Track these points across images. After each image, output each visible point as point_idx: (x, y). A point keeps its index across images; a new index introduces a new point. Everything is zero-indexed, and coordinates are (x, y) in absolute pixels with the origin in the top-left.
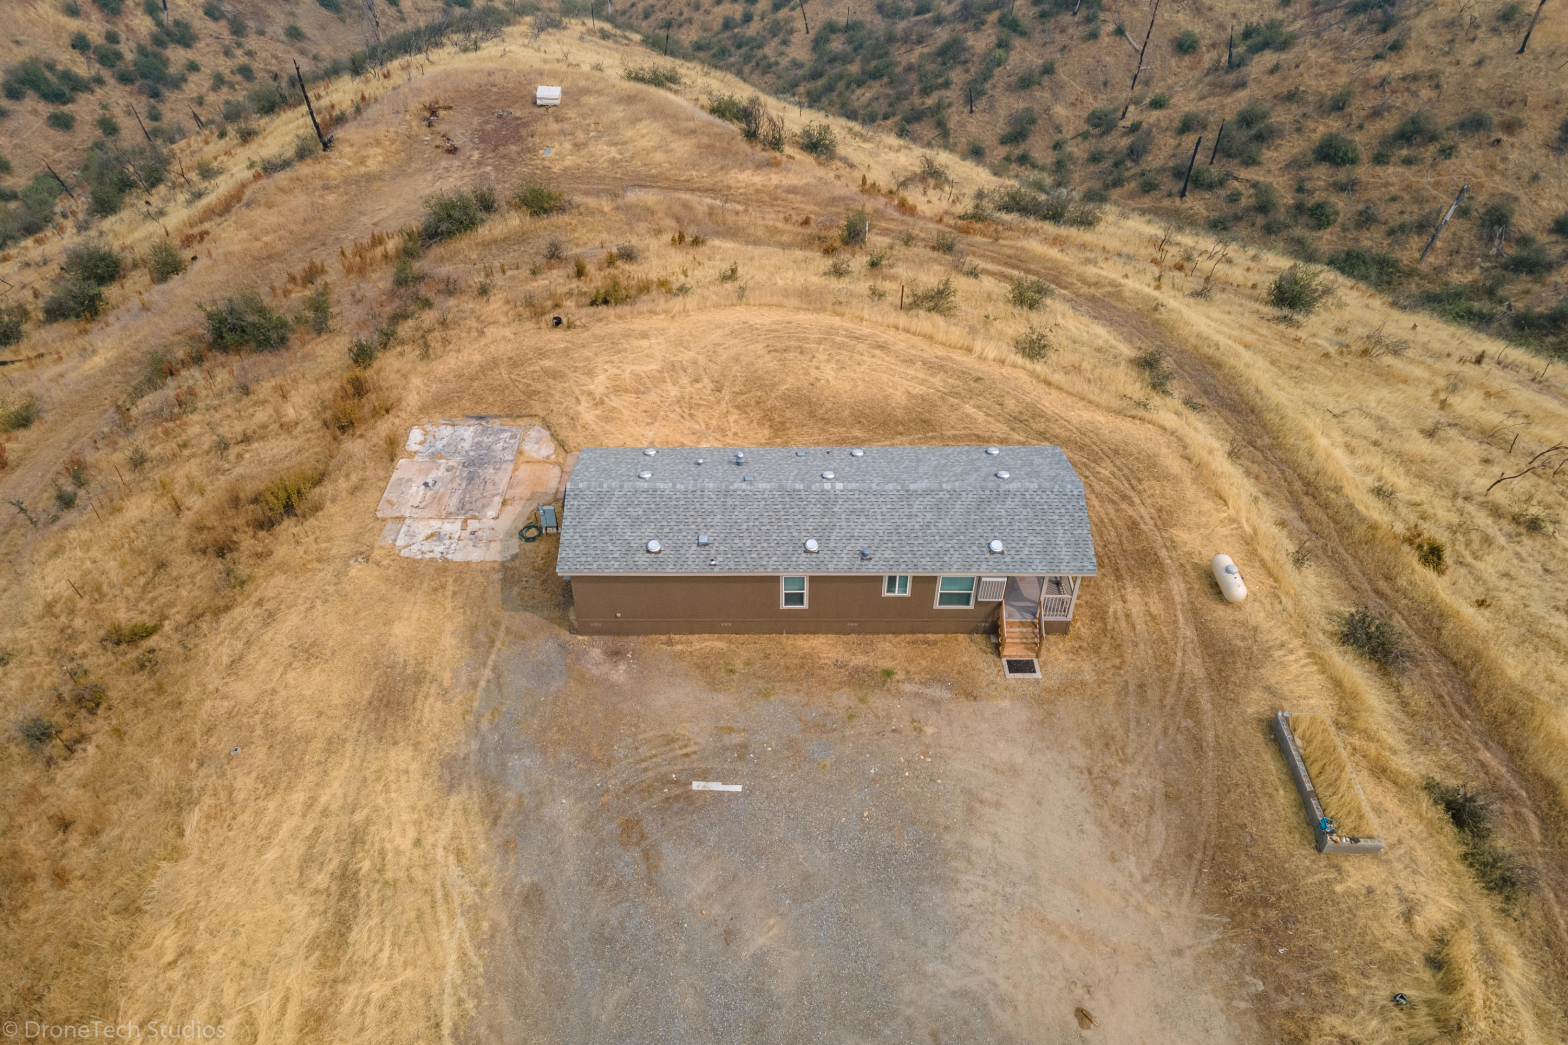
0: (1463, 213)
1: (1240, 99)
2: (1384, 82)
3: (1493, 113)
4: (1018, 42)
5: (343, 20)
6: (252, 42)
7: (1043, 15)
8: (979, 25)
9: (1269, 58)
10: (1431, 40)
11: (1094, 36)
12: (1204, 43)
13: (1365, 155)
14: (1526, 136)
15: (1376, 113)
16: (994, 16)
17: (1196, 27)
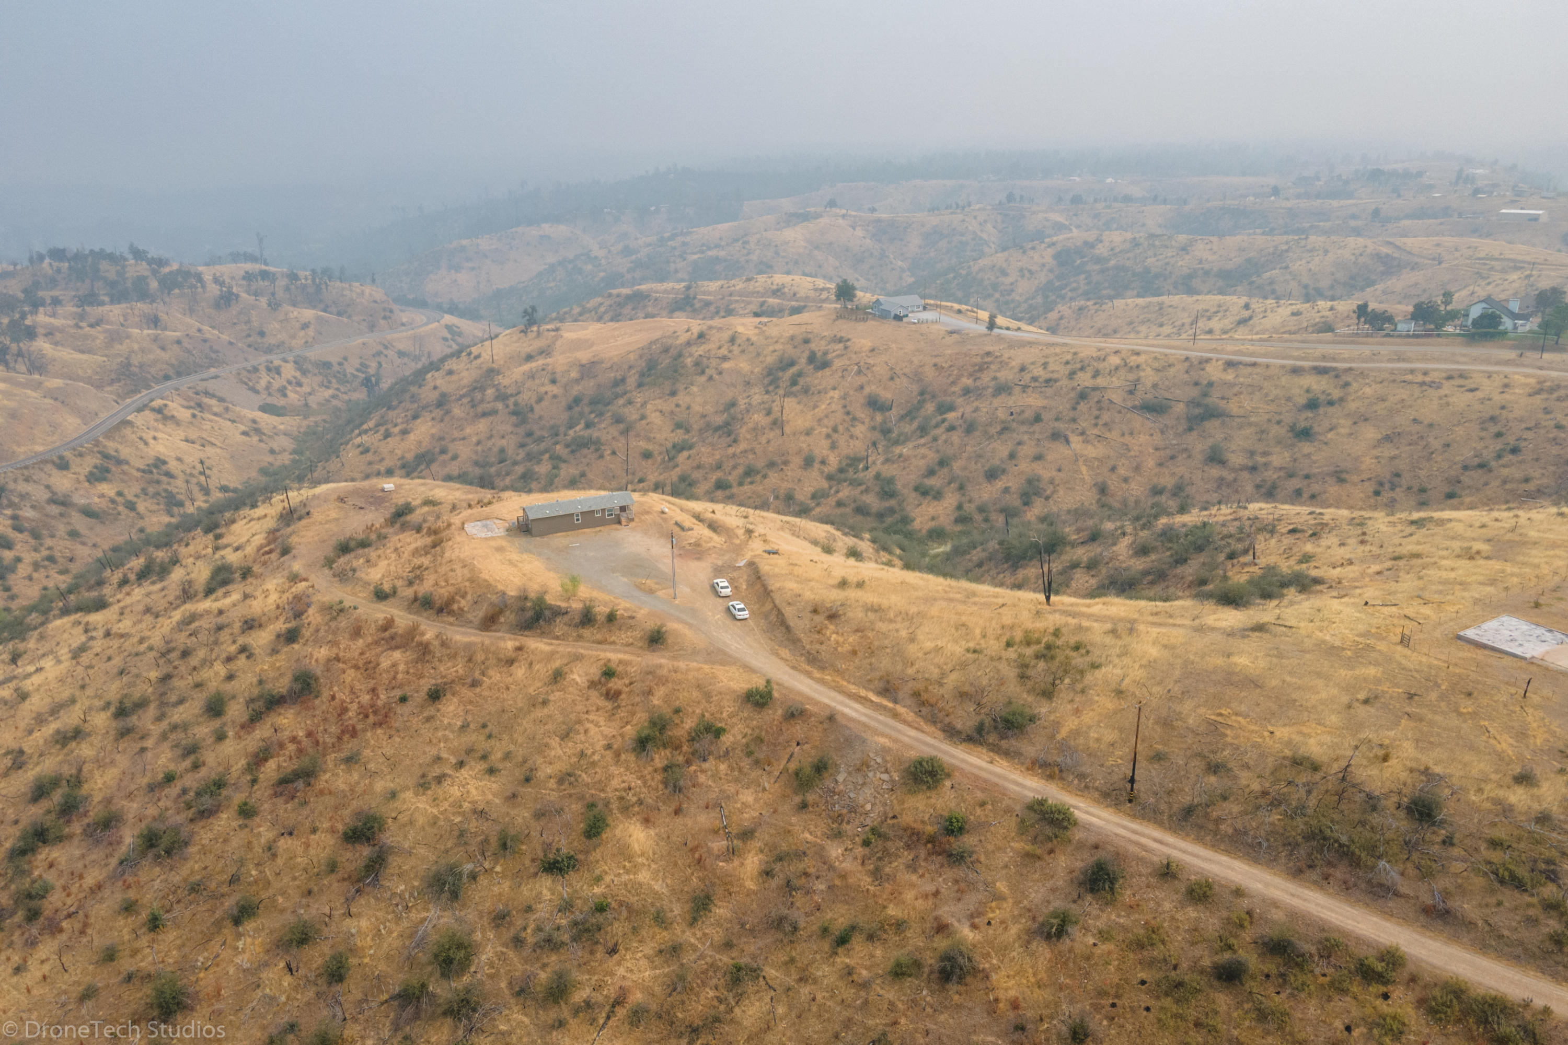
0: (777, 498)
1: (677, 471)
2: (734, 455)
3: (777, 459)
4: (563, 465)
5: (103, 523)
6: (49, 542)
7: (573, 452)
8: (539, 462)
9: (685, 454)
10: (748, 436)
11: (601, 457)
12: (656, 453)
13: (735, 484)
14: (792, 466)
15: (735, 467)
16: (547, 456)
17: (650, 447)
